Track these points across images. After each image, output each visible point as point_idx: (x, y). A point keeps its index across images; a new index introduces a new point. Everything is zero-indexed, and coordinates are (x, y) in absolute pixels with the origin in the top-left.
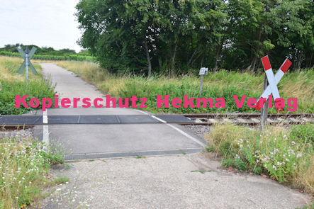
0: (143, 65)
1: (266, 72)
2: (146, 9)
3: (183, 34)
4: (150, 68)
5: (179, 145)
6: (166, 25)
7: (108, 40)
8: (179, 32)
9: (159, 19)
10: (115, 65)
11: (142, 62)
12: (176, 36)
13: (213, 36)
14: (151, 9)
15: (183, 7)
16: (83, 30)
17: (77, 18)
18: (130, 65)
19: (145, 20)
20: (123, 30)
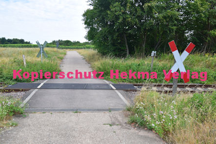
0: (124, 51)
1: (173, 52)
2: (121, 13)
3: (147, 29)
4: (128, 52)
5: (111, 105)
6: (135, 23)
7: (101, 35)
8: (144, 27)
9: (130, 19)
10: (105, 51)
11: (122, 48)
12: (142, 30)
13: (170, 28)
14: (124, 13)
15: (146, 10)
16: (88, 30)
17: (84, 22)
18: (114, 51)
19: (120, 21)
20: (108, 28)
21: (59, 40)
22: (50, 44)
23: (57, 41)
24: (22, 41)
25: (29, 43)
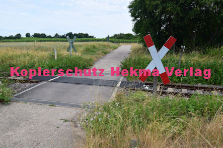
1: (149, 48)
21: (121, 34)
22: (112, 37)
23: (119, 35)
24: (86, 36)
25: (93, 37)
